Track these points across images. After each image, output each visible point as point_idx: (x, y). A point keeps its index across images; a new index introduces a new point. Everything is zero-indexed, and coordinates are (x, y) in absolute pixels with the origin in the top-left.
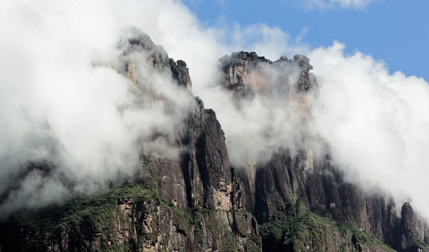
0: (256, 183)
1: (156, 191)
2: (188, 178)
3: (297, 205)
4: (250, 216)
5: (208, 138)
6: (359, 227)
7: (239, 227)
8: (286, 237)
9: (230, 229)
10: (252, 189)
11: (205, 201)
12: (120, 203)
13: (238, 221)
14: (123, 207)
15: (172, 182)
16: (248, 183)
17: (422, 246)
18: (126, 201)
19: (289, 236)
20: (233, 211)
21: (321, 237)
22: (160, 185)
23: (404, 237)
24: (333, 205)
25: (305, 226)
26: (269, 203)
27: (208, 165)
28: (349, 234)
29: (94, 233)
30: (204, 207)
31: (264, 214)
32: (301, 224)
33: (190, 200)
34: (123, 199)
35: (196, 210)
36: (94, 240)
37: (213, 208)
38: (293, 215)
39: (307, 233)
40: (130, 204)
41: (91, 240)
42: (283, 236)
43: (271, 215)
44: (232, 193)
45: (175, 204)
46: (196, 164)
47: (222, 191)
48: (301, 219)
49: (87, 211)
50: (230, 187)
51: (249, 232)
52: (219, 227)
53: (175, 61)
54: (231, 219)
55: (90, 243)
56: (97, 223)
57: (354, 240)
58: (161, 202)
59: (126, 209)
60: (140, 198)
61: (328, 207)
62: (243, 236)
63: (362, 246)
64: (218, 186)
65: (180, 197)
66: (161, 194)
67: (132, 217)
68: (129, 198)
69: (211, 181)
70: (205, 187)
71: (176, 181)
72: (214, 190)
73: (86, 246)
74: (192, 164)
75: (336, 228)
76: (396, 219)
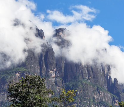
0: (64, 69)
1: (29, 69)
2: (41, 66)
3: (78, 77)
4: (62, 79)
5: (48, 53)
6: (99, 85)
7: (58, 83)
8: (74, 87)
9: (54, 84)
10: (63, 71)
11: (46, 74)
12: (16, 73)
13: (57, 81)
14: (17, 74)
15: (35, 67)
16: (62, 69)
17: (121, 93)
18: (18, 73)
19: (75, 87)
20: (56, 77)
21: (86, 88)
22: (31, 68)
23: (115, 89)
24: (90, 77)
25: (80, 84)
26: (69, 76)
27: (48, 62)
28: (96, 87)
29: (5, 83)
30: (46, 76)
31: (67, 79)
32: (79, 83)
33: (41, 73)
34: (17, 72)
35: (43, 77)
36: (5, 85)
37: (49, 76)
38: (77, 80)
39: (81, 86)
40: (19, 74)
41: (4, 85)
42: (73, 87)
43: (69, 80)
44: (56, 72)
45: (36, 74)
46: (44, 62)
47: (52, 71)
48: (79, 81)
49: (4, 75)
50: (55, 69)
51: (61, 85)
52: (50, 83)
53: (40, 30)
54: (55, 80)
55: (4, 86)
56: (7, 80)
57: (97, 89)
58: (31, 73)
59: (18, 75)
60: (23, 71)
61: (89, 78)
62: (59, 86)
63: (100, 91)
64: (51, 69)
65: (37, 72)
66: (31, 71)
67: (20, 78)
68: (19, 72)
69: (49, 67)
70: (47, 69)
71: (37, 67)
72: (50, 70)
73: (2, 87)
74: (43, 62)
75: (91, 85)
76: (112, 83)
